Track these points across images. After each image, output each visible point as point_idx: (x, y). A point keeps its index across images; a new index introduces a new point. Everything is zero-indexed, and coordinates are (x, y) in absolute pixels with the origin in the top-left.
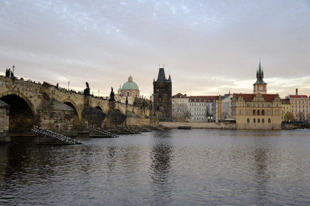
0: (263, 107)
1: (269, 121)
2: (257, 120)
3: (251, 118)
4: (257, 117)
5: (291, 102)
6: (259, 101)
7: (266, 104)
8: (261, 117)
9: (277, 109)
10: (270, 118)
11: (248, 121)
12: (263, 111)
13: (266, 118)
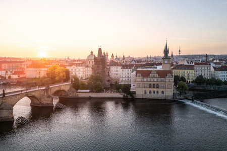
0: (157, 81)
1: (163, 92)
2: (152, 92)
3: (148, 90)
4: (152, 90)
5: (195, 68)
6: (154, 77)
7: (159, 79)
8: (156, 90)
9: (169, 83)
10: (164, 90)
11: (145, 92)
12: (158, 85)
13: (160, 90)
